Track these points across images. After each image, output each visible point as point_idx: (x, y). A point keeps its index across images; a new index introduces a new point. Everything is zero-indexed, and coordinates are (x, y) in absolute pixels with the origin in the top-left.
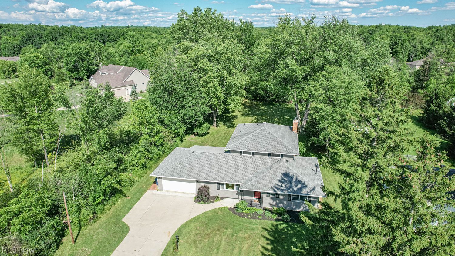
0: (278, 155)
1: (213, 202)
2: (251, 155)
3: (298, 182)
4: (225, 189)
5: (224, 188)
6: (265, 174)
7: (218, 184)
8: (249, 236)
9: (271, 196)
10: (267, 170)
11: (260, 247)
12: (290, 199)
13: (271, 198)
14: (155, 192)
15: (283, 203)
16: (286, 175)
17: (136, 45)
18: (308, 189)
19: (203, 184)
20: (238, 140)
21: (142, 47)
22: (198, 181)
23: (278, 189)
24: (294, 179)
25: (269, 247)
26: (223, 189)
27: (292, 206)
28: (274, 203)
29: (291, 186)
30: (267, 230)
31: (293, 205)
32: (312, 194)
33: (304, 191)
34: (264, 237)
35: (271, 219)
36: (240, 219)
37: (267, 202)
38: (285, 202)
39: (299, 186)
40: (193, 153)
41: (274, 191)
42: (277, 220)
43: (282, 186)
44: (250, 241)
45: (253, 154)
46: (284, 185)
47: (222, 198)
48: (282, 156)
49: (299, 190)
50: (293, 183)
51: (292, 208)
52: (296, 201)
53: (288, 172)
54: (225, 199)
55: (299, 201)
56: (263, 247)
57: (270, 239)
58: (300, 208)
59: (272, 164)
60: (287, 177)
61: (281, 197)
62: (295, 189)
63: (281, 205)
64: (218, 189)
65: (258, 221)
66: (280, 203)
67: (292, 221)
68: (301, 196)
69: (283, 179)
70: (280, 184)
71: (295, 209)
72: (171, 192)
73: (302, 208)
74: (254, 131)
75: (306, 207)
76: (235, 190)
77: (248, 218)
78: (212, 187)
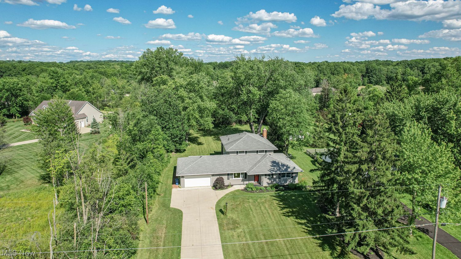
0: (262, 151)
1: (227, 188)
2: (245, 154)
3: (283, 165)
4: (234, 179)
5: (232, 178)
6: (260, 163)
7: (228, 174)
8: (265, 201)
9: (268, 177)
10: (259, 161)
11: (276, 204)
12: (280, 176)
13: (268, 178)
14: (179, 189)
15: (276, 181)
16: (274, 162)
18: (291, 168)
19: (218, 177)
20: (233, 145)
21: (67, 82)
22: (213, 175)
23: (273, 171)
24: (280, 164)
25: (281, 203)
26: (232, 179)
28: (270, 182)
29: (280, 168)
30: (274, 196)
31: (283, 181)
32: (295, 171)
33: (289, 170)
34: (275, 200)
35: (272, 191)
36: (252, 194)
37: (265, 181)
39: (285, 167)
40: (201, 158)
41: (271, 172)
42: (276, 191)
43: (274, 169)
44: (267, 203)
45: (246, 152)
46: (275, 168)
47: (232, 186)
48: (266, 151)
49: (286, 170)
50: (281, 166)
51: (282, 183)
52: (284, 178)
53: (274, 160)
54: (234, 186)
55: (286, 178)
56: (277, 204)
57: (279, 200)
58: (287, 182)
59: (260, 157)
60: (275, 163)
61: (275, 177)
62: (283, 169)
63: (275, 182)
64: (228, 179)
65: (264, 193)
66: (274, 181)
67: (285, 190)
68: (287, 173)
69: (273, 165)
70: (273, 168)
71: (284, 184)
72: (191, 187)
73: (288, 182)
74: (241, 138)
75: (290, 181)
76: (241, 178)
77: (257, 193)
78: (225, 178)
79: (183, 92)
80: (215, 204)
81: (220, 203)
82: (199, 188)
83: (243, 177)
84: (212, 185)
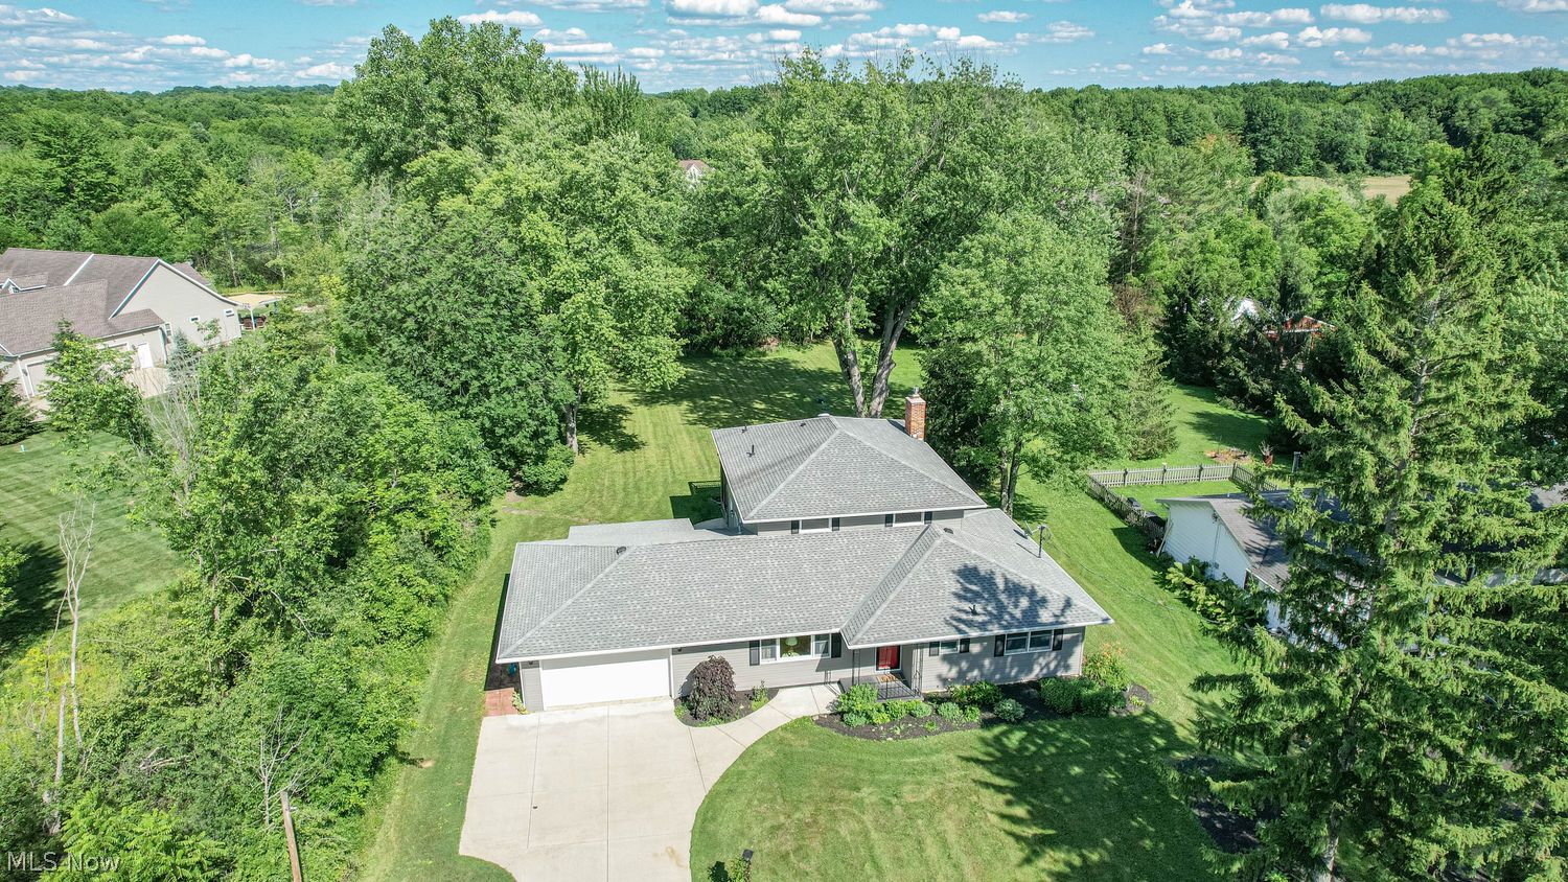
0: (915, 517)
1: (748, 711)
2: (829, 530)
3: (1015, 590)
4: (780, 660)
5: (773, 655)
6: (905, 582)
7: (754, 644)
8: (940, 794)
9: (943, 651)
10: (901, 570)
11: (994, 819)
12: (1000, 648)
13: (945, 658)
14: (514, 719)
15: (981, 667)
16: (968, 574)
17: (78, 165)
18: (1055, 606)
19: (704, 657)
20: (772, 487)
21: (112, 172)
22: (680, 651)
23: (969, 624)
24: (1001, 585)
25: (1020, 811)
26: (772, 661)
27: (1007, 670)
28: (954, 673)
29: (1001, 608)
30: (977, 761)
31: (1012, 668)
32: (1072, 620)
33: (1045, 616)
34: (987, 785)
35: (968, 726)
36: (873, 745)
37: (931, 673)
38: (987, 662)
39: (1024, 602)
40: (623, 556)
41: (960, 631)
42: (987, 724)
43: (974, 613)
44: (952, 808)
45: (836, 523)
46: (979, 609)
47: (772, 693)
48: (929, 516)
49: (1030, 615)
50: (1003, 597)
51: (1008, 677)
52: (1020, 651)
53: (971, 563)
54: (781, 693)
55: (1029, 650)
56: (1003, 816)
57: (1006, 787)
58: (1031, 670)
59: (904, 548)
60: (975, 581)
61: (975, 648)
62: (1018, 613)
63: (976, 673)
64: (754, 662)
65: (932, 740)
66: (970, 669)
67: (1029, 715)
68: (1033, 633)
69: (966, 590)
70: (967, 606)
71: (1016, 677)
72: (575, 708)
73: (1037, 669)
74: (810, 449)
75: (1047, 665)
76: (814, 657)
77: (896, 738)
78: (737, 659)
79: (540, 227)
80: (690, 820)
81: (714, 819)
82: (615, 711)
83: (825, 651)
84: (676, 694)
